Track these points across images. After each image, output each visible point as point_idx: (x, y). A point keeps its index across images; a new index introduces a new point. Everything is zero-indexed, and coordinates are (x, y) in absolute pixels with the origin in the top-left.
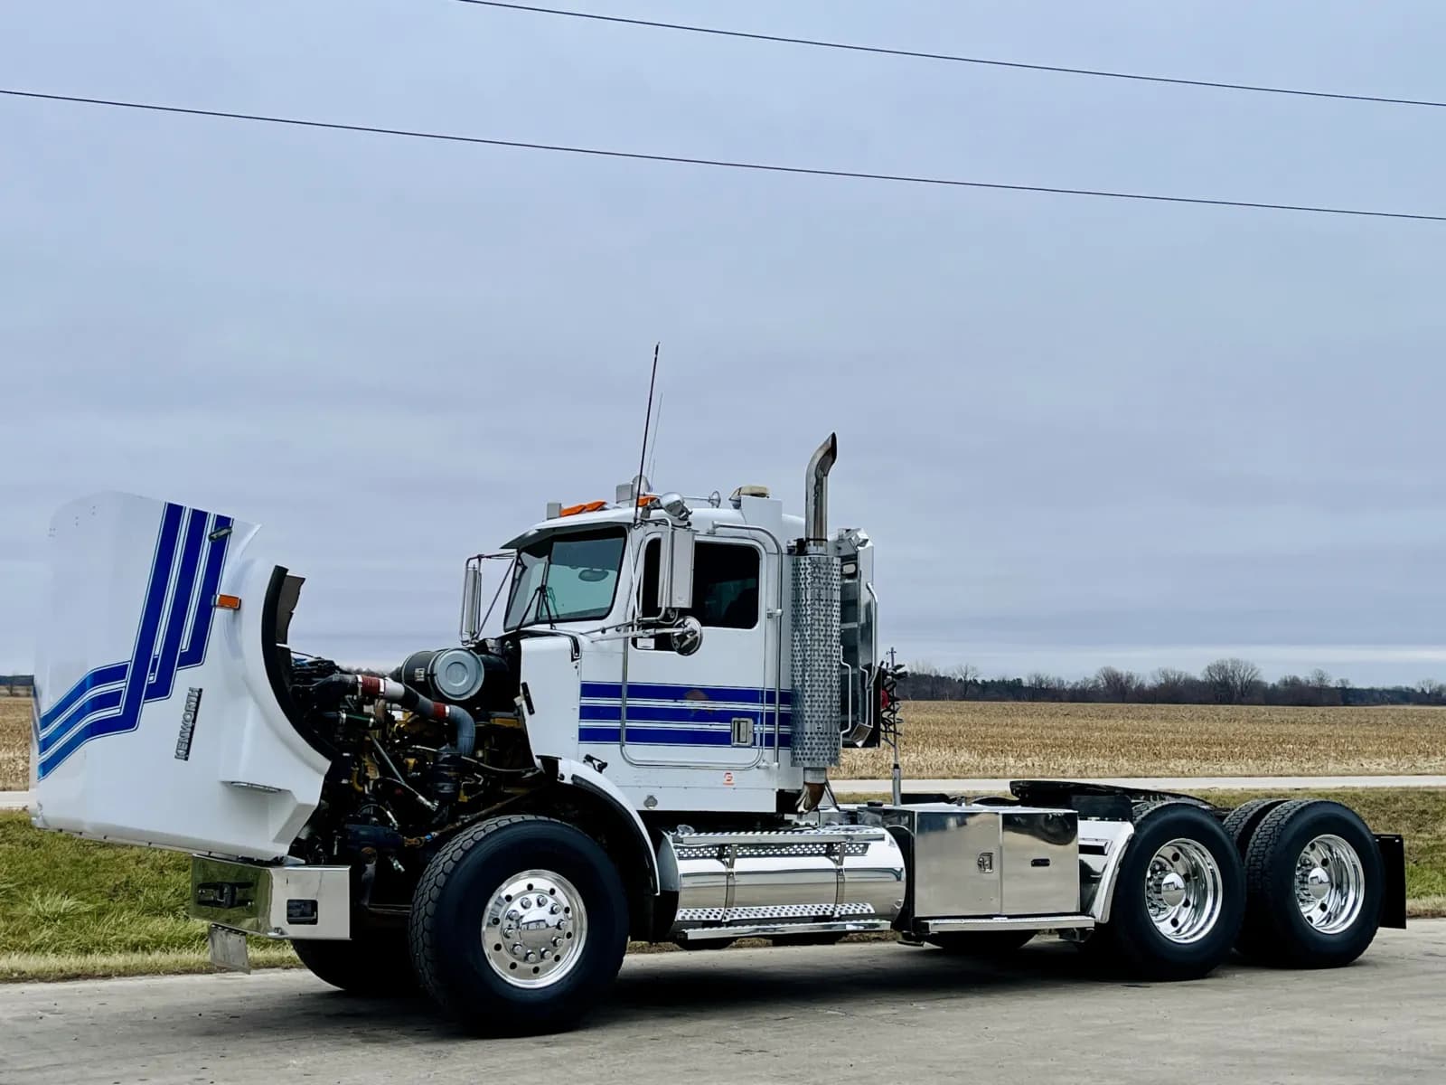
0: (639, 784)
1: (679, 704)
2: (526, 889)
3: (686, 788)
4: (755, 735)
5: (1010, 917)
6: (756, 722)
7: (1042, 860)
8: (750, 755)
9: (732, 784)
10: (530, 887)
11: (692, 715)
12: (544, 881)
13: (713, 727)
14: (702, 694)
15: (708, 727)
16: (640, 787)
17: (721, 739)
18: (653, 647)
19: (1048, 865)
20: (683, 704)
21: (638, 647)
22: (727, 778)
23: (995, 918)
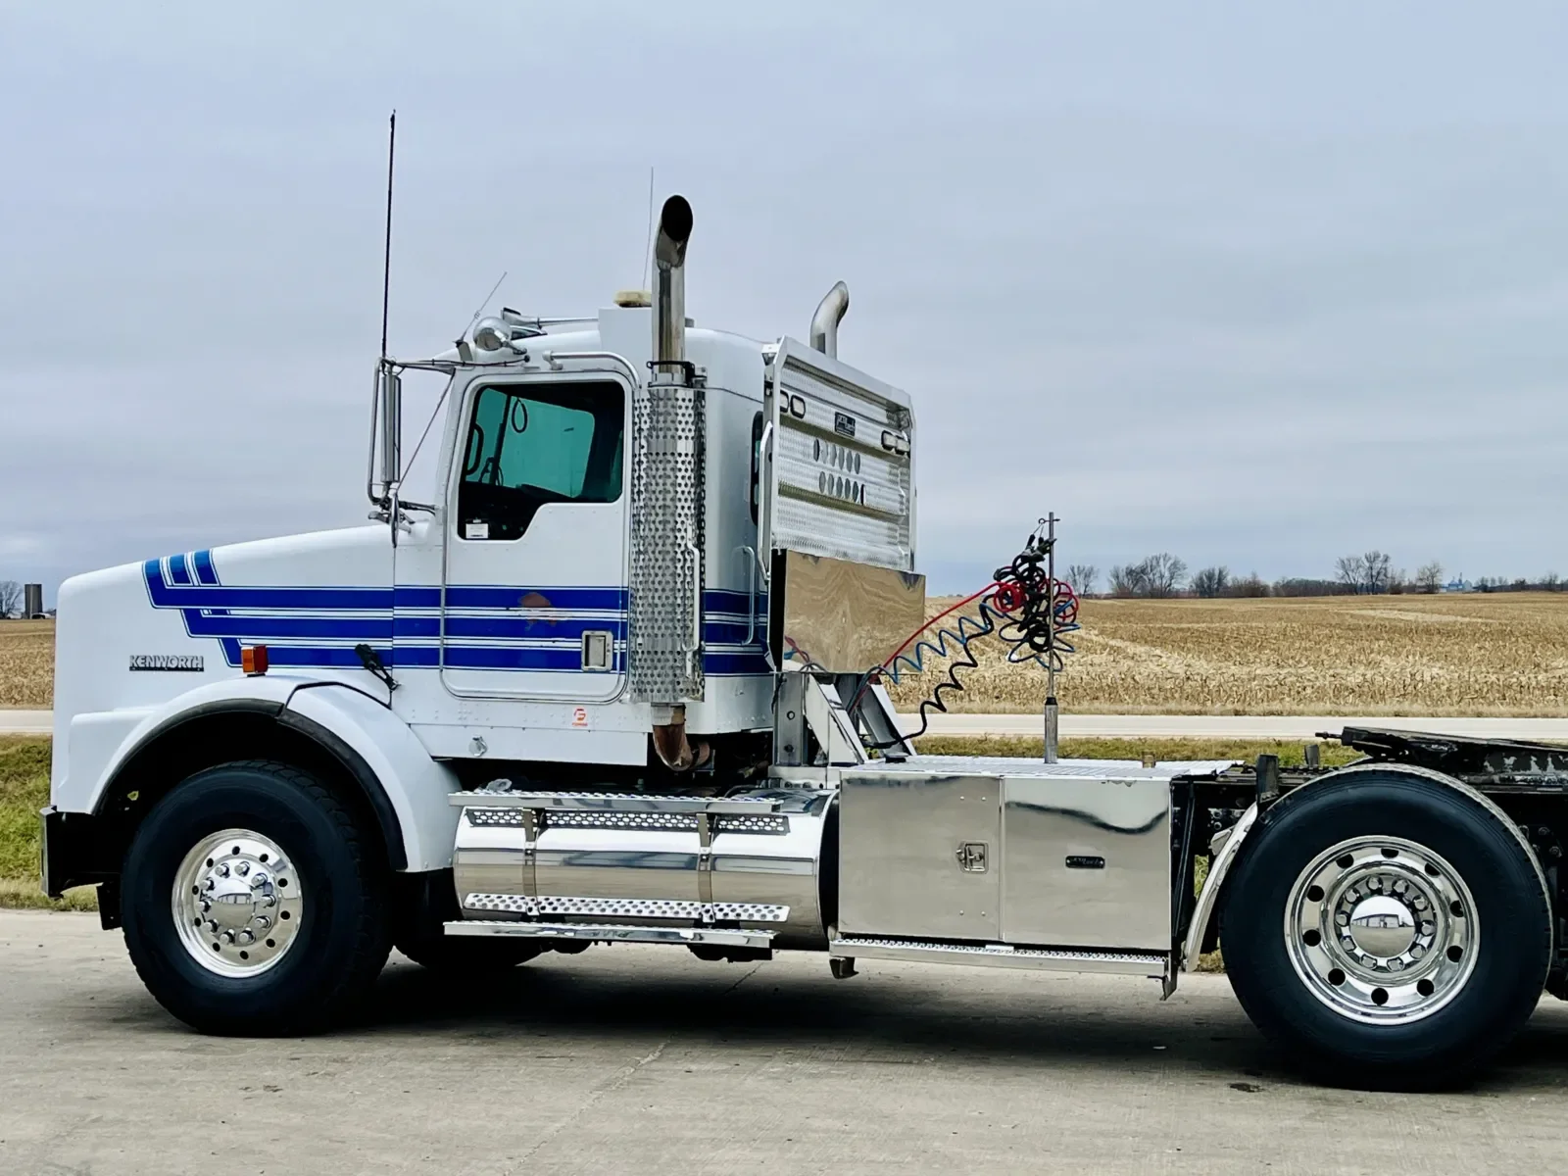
0: (465, 723)
1: (513, 613)
2: (231, 852)
3: (524, 729)
4: (615, 655)
5: (1018, 947)
6: (615, 638)
7: (1094, 858)
8: (610, 683)
9: (586, 725)
10: (236, 850)
11: (528, 628)
12: (254, 844)
13: (557, 644)
14: (544, 600)
15: (551, 644)
16: (466, 726)
17: (569, 661)
18: (486, 535)
19: (1102, 867)
20: (518, 613)
21: (468, 535)
22: (578, 716)
23: (988, 947)
